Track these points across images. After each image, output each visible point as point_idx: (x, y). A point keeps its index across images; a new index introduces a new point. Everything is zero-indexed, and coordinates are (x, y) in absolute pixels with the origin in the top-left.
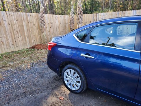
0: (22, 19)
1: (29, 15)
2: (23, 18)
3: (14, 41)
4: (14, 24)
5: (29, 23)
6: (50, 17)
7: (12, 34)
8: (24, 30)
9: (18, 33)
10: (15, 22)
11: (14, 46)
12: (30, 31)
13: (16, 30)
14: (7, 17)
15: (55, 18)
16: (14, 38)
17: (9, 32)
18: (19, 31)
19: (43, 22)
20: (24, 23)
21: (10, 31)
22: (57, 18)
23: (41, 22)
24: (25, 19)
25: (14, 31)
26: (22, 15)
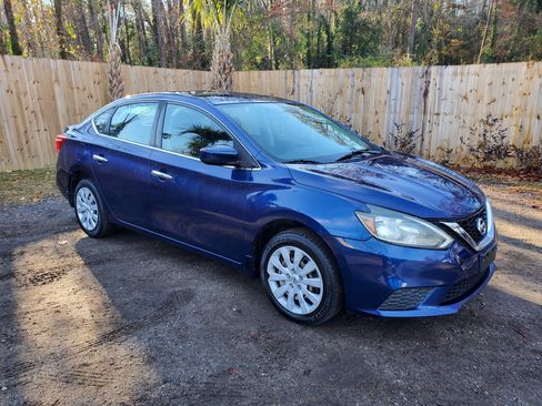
0: (51, 79)
1: (76, 68)
2: (56, 74)
3: (24, 142)
4: (26, 93)
5: (75, 90)
6: (147, 75)
7: (19, 119)
8: (56, 110)
9: (36, 116)
10: (29, 85)
11: (23, 155)
12: (75, 115)
13: (31, 108)
14: (7, 70)
15: (165, 78)
16: (22, 131)
17: (10, 113)
18: (42, 112)
19: (115, 90)
20: (57, 89)
21: (13, 111)
22: (170, 79)
23: (111, 90)
24: (60, 79)
25: (26, 112)
26: (53, 66)
